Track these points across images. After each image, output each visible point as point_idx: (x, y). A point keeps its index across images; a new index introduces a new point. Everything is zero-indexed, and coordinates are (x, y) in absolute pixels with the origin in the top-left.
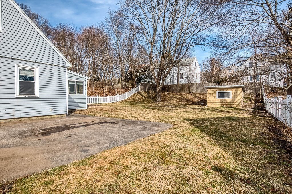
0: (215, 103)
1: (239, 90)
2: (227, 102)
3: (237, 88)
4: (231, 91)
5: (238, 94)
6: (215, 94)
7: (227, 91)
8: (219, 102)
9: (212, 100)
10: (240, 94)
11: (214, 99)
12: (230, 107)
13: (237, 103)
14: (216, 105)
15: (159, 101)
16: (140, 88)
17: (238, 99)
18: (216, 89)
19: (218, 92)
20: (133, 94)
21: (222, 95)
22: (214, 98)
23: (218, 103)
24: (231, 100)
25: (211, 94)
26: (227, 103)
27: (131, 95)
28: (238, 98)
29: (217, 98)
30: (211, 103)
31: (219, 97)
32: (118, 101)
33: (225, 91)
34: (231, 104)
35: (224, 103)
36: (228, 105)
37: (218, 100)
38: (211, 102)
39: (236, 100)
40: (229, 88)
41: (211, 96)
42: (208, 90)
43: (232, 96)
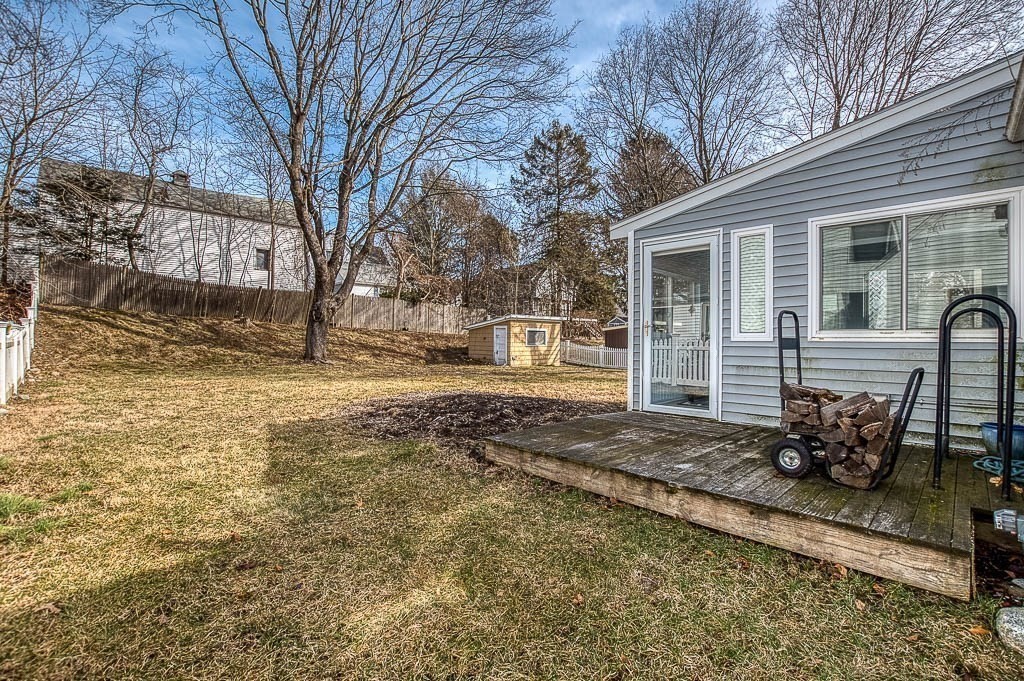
0: (523, 358)
1: (556, 328)
2: (540, 354)
3: (554, 323)
5: (555, 336)
6: (522, 336)
7: (541, 330)
8: (529, 353)
9: (517, 349)
10: (557, 336)
11: (521, 347)
12: (546, 364)
13: (553, 356)
14: (525, 362)
18: (525, 322)
19: (528, 329)
21: (532, 338)
22: (521, 344)
23: (527, 357)
24: (546, 348)
25: (516, 335)
26: (540, 357)
28: (556, 344)
29: (526, 345)
31: (529, 343)
33: (538, 329)
34: (546, 357)
35: (536, 357)
36: (543, 361)
37: (527, 349)
38: (517, 354)
39: (553, 348)
40: (544, 322)
41: (517, 340)
42: (512, 323)
43: (547, 340)
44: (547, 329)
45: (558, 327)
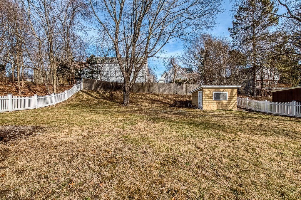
0: (211, 106)
1: (234, 91)
2: (223, 104)
3: (233, 89)
4: (227, 92)
5: (234, 95)
6: (211, 95)
7: (223, 92)
8: (216, 104)
9: (208, 102)
10: (235, 95)
11: (210, 101)
12: (227, 109)
13: (232, 106)
14: (212, 108)
15: (127, 103)
16: (82, 85)
17: (233, 101)
18: (213, 89)
19: (215, 92)
20: (75, 92)
21: (217, 96)
22: (210, 99)
23: (214, 106)
24: (227, 102)
25: (207, 95)
26: (223, 106)
27: (72, 95)
28: (234, 99)
29: (214, 100)
30: (208, 106)
31: (215, 98)
32: (54, 103)
33: (221, 92)
34: (227, 106)
35: (220, 106)
36: (225, 108)
37: (214, 102)
38: (208, 104)
39: (232, 102)
40: (226, 89)
41: (208, 98)
42: (204, 90)
43: (227, 98)
44: (228, 92)
45: (235, 91)
